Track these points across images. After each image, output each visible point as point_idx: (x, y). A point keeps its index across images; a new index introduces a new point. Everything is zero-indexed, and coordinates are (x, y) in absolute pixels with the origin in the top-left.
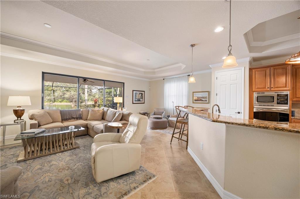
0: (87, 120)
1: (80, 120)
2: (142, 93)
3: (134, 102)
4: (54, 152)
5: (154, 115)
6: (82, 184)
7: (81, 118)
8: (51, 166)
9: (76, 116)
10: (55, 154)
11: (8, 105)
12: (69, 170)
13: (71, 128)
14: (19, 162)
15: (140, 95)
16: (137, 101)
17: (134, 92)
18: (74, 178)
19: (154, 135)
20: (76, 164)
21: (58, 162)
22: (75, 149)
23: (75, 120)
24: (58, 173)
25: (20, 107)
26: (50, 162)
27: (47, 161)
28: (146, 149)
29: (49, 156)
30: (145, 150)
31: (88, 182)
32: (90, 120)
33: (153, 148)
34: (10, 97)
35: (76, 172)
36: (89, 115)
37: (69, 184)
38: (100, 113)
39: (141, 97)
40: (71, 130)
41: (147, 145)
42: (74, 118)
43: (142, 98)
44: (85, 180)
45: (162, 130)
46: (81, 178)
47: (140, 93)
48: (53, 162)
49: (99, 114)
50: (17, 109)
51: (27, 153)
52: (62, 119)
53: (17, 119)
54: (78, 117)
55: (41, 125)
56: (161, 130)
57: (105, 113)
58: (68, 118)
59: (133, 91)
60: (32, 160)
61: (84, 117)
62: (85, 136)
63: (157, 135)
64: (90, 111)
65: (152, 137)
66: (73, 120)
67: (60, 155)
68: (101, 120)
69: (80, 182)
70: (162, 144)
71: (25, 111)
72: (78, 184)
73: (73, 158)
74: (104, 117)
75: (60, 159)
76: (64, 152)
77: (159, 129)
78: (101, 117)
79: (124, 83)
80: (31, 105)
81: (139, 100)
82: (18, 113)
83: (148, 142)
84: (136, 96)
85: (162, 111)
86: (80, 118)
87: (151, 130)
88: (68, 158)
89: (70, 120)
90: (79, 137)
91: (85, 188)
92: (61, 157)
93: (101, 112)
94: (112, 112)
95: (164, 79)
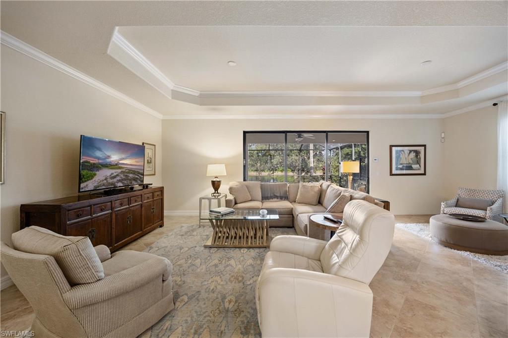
0: (295, 202)
1: (284, 200)
2: (418, 152)
3: (394, 172)
4: (240, 245)
5: (456, 206)
6: (242, 321)
7: (287, 197)
8: (228, 266)
9: (280, 193)
10: (240, 248)
11: (207, 175)
12: (241, 284)
13: (263, 212)
14: (206, 247)
15: (413, 155)
16: (406, 170)
17: (394, 149)
18: (239, 303)
19: (446, 264)
20: (253, 277)
21: (236, 263)
22: (266, 248)
23: (278, 200)
24: (227, 282)
25: (217, 177)
26: (229, 259)
27: (228, 256)
28: (407, 300)
29: (233, 249)
30: (402, 301)
31: (252, 323)
32: (299, 203)
33: (433, 308)
34: (209, 165)
35: (247, 291)
36: (298, 194)
37: (227, 311)
38: (315, 192)
39: (415, 159)
40: (263, 216)
41: (412, 288)
42: (277, 197)
43: (418, 163)
44: (249, 316)
45: (485, 256)
46: (246, 308)
47: (411, 151)
48: (232, 262)
49: (313, 193)
50: (214, 180)
51: (217, 237)
52: (262, 197)
53: (214, 192)
54: (282, 195)
55: (238, 202)
56: (477, 255)
57: (324, 193)
58: (269, 195)
59: (391, 146)
60: (216, 249)
61: (291, 197)
62: (289, 229)
63: (458, 267)
64: (300, 186)
65: (439, 270)
66: (276, 200)
67: (245, 251)
68: (315, 205)
69: (242, 314)
70: (475, 305)
71: (222, 183)
72: (237, 318)
73: (255, 264)
74: (322, 199)
75: (242, 258)
76: (251, 250)
77: (471, 252)
78: (315, 200)
79: (368, 132)
80: (226, 174)
81: (410, 168)
82: (216, 185)
83: (418, 280)
84: (398, 158)
85: (489, 198)
86: (285, 197)
87: (440, 246)
88: (250, 261)
89: (271, 200)
90: (281, 229)
91: (241, 333)
92: (243, 256)
93: (316, 189)
94: (334, 192)
95: (495, 105)
